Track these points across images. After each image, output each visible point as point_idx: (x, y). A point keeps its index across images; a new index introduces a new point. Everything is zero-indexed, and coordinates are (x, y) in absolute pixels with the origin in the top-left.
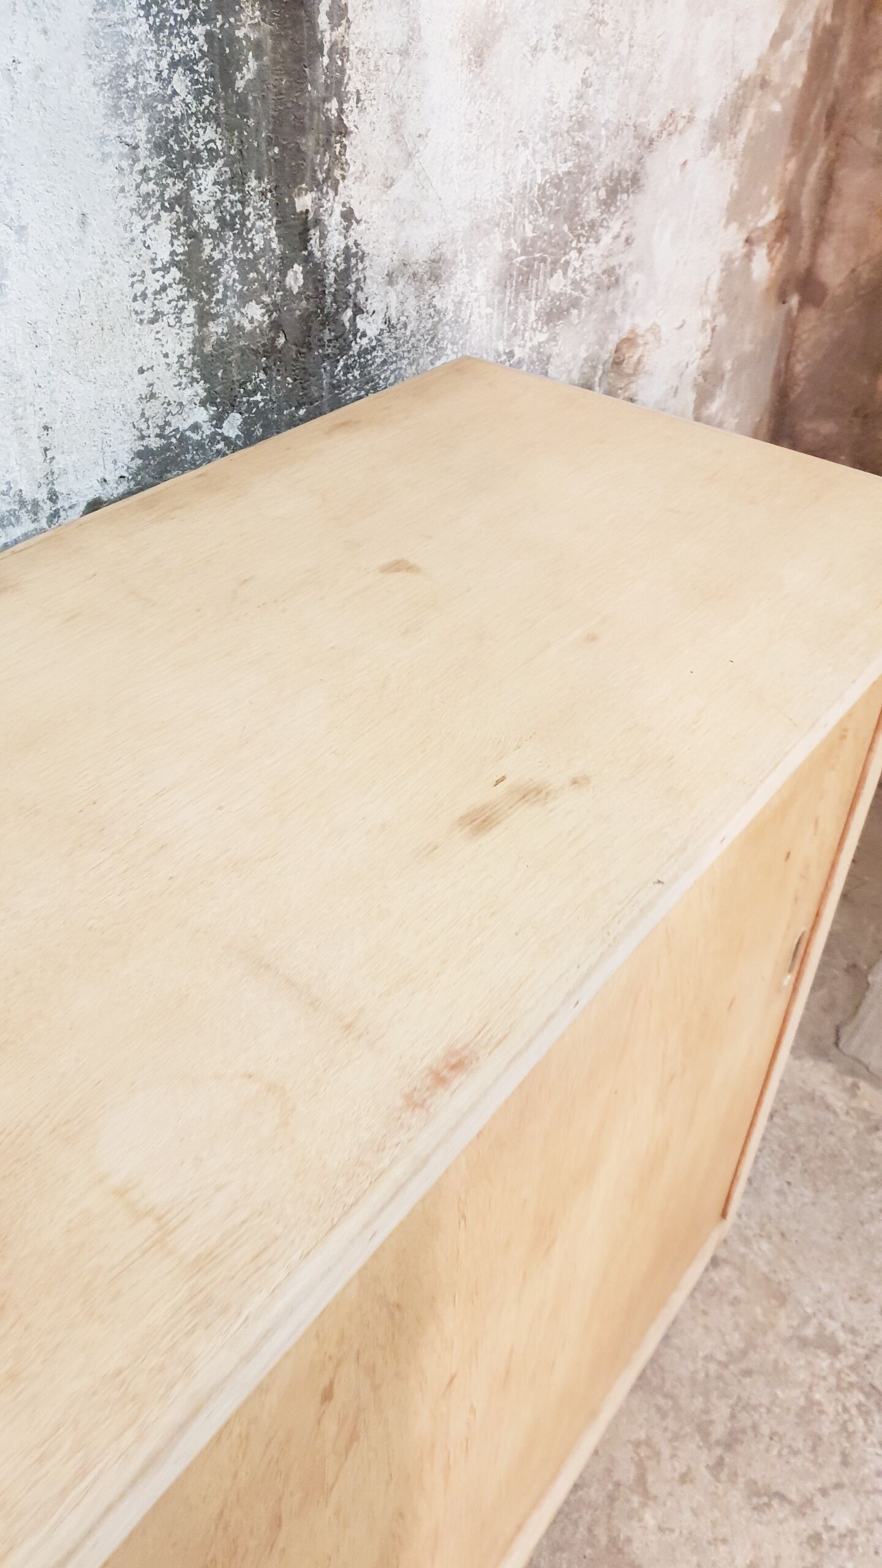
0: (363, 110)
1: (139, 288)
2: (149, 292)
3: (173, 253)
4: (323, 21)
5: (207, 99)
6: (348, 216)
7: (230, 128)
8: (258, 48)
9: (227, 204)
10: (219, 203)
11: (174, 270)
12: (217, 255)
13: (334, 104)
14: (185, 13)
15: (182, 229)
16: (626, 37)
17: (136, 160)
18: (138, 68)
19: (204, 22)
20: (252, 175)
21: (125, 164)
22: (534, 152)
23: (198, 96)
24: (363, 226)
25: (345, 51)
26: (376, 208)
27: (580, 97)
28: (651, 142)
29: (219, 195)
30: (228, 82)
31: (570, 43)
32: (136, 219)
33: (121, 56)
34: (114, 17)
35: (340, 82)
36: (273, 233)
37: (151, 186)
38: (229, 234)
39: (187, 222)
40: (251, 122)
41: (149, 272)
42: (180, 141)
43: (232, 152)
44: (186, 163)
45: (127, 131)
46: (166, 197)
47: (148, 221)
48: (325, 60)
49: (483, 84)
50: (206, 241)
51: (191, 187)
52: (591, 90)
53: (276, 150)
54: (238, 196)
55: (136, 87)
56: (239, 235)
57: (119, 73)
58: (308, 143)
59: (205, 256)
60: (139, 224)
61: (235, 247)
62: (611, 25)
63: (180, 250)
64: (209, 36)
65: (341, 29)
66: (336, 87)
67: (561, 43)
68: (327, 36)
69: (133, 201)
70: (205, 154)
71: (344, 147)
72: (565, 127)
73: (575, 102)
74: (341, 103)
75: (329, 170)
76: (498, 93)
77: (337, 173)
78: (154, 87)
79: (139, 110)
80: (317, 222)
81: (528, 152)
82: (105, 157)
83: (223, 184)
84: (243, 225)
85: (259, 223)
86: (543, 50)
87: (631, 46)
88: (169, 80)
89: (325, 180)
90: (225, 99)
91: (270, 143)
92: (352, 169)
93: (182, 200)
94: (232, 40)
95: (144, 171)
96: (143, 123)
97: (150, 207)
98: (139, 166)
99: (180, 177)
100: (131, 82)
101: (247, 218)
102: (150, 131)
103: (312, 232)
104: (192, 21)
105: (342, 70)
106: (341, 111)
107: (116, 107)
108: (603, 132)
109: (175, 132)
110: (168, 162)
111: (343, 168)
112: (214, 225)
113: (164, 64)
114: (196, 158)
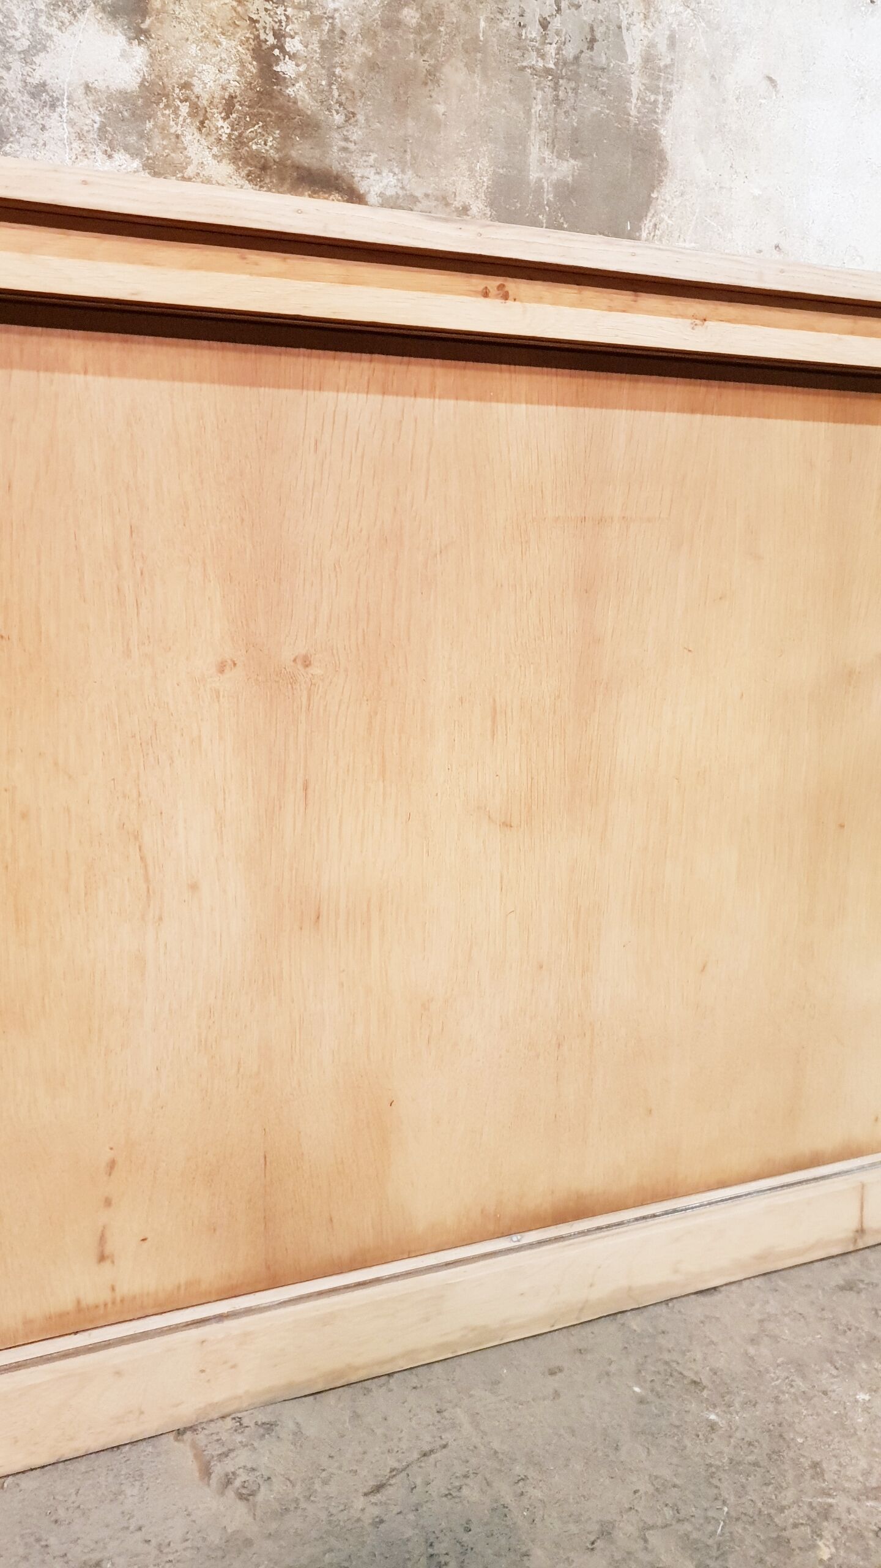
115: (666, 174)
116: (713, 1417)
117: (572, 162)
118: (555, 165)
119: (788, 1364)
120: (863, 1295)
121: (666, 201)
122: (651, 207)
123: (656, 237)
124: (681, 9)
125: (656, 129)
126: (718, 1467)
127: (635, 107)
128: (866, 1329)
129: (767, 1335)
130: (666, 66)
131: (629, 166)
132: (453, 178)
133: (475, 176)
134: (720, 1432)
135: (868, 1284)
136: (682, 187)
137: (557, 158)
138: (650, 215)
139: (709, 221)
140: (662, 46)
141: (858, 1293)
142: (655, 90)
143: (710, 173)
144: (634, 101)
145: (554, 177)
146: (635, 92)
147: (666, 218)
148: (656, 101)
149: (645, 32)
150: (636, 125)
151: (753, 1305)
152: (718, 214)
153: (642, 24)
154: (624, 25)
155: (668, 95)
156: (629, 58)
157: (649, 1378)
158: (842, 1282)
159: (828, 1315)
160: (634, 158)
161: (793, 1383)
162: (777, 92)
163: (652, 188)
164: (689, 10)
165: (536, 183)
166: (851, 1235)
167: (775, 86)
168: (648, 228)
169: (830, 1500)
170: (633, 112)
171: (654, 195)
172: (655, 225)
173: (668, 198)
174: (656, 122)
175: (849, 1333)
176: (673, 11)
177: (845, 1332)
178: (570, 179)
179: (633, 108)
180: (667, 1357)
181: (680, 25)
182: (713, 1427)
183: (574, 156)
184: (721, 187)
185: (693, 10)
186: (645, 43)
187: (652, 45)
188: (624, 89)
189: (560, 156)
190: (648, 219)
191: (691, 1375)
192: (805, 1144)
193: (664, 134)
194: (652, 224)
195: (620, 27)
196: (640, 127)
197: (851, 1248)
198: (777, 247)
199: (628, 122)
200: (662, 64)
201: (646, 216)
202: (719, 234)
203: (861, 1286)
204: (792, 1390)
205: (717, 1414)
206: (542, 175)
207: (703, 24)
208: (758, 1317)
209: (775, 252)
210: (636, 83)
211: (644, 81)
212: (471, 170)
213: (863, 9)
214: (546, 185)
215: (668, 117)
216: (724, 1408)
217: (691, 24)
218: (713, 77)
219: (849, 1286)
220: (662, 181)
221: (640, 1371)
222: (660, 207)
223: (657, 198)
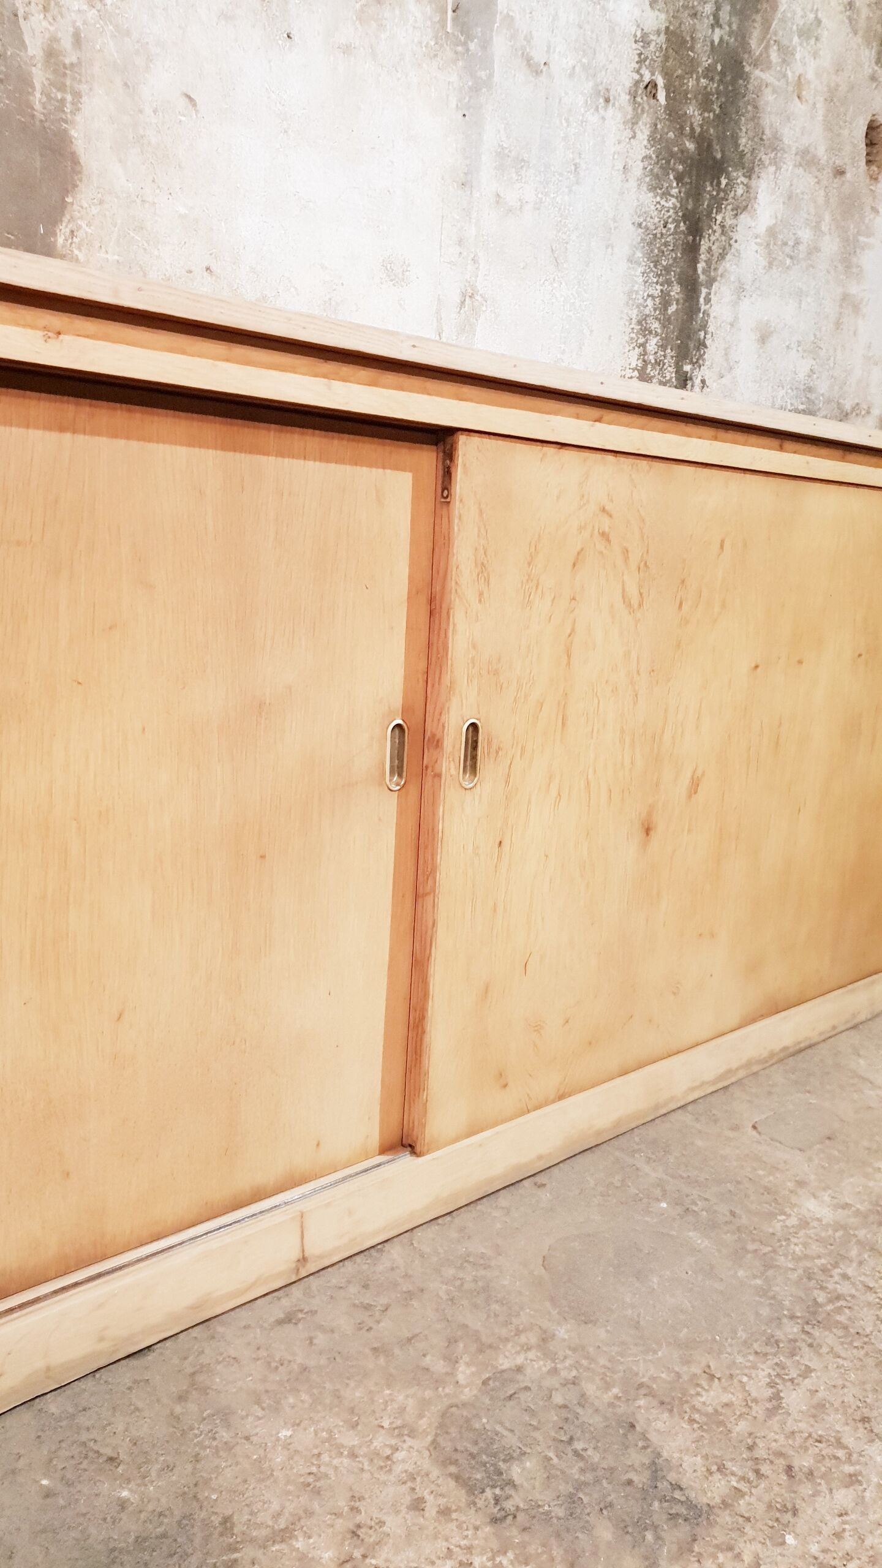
0: (713, 340)
1: (623, 373)
2: (627, 376)
3: (637, 365)
4: (702, 300)
5: (658, 312)
6: (703, 382)
7: (664, 327)
8: (677, 301)
9: (658, 354)
10: (656, 353)
11: (636, 371)
12: (652, 374)
13: (702, 334)
14: (655, 280)
15: (642, 357)
16: (832, 358)
17: (631, 324)
18: (637, 293)
19: (661, 285)
20: (669, 347)
21: (627, 324)
22: (787, 393)
23: (655, 310)
24: (708, 390)
25: (708, 315)
26: (715, 384)
27: (809, 376)
28: (847, 414)
29: (656, 350)
30: (666, 309)
31: (805, 351)
32: (627, 345)
33: (633, 286)
34: (633, 273)
35: (706, 326)
36: (674, 375)
37: (633, 335)
38: (658, 368)
39: (644, 355)
40: (672, 327)
41: (628, 368)
42: (646, 323)
43: (663, 335)
44: (647, 332)
45: (630, 312)
46: (638, 342)
47: (631, 348)
48: (701, 315)
49: (764, 352)
50: (649, 366)
51: (647, 342)
52: (815, 376)
53: (679, 342)
54: (663, 353)
55: (635, 299)
56: (661, 369)
57: (631, 292)
58: (691, 345)
59: (648, 371)
60: (628, 348)
61: (659, 374)
62: (824, 350)
63: (640, 365)
64: (662, 291)
65: (708, 306)
66: (704, 327)
67: (800, 349)
68: (703, 308)
69: (627, 338)
70: (654, 332)
71: (705, 352)
72: (802, 387)
73: (807, 378)
74: (705, 334)
75: (698, 359)
76: (771, 359)
77: (701, 362)
78: (641, 301)
79: (635, 307)
80: (691, 379)
81: (784, 391)
82: (622, 318)
83: (659, 346)
84: (663, 367)
85: (669, 368)
86: (792, 349)
87: (835, 364)
88: (646, 300)
89: (696, 362)
90: (664, 315)
91: (677, 339)
92: (707, 363)
93: (643, 345)
94: (669, 295)
95: (633, 329)
96: (635, 311)
97: (632, 343)
98: (632, 326)
99: (644, 336)
100: (634, 297)
101: (664, 364)
102: (637, 315)
103: (688, 382)
104: (657, 283)
105: (707, 322)
106: (705, 338)
107: (628, 303)
108: (821, 398)
109: (645, 319)
110: (641, 329)
111: (704, 360)
112: (653, 361)
113: (646, 294)
114: (650, 332)
115: (81, 181)
116: (125, 1494)
119: (213, 1416)
120: (300, 1326)
121: (82, 207)
122: (66, 212)
123: (73, 245)
124: (85, 7)
125: (65, 130)
126: (121, 1551)
127: (40, 102)
128: (299, 1360)
129: (196, 1389)
130: (72, 64)
131: (38, 164)
134: (131, 1509)
135: (307, 1313)
136: (100, 195)
138: (65, 220)
139: (132, 234)
140: (66, 43)
141: (296, 1324)
142: (62, 88)
143: (130, 185)
144: (38, 95)
146: (38, 87)
147: (84, 226)
148: (63, 101)
149: (45, 24)
150: (41, 121)
151: (186, 1358)
152: (142, 228)
153: (42, 16)
154: (21, 13)
155: (77, 95)
156: (29, 49)
157: (60, 1467)
158: (282, 1316)
159: (263, 1353)
160: (42, 156)
161: (217, 1435)
162: (197, 111)
163: (66, 192)
164: (94, 11)
166: (294, 1265)
167: (195, 105)
168: (64, 234)
169: (236, 1555)
170: (38, 106)
171: (69, 200)
172: (72, 232)
173: (85, 205)
174: (66, 122)
175: (281, 1368)
176: (77, 8)
177: (277, 1368)
179: (37, 103)
180: (84, 1436)
181: (85, 23)
182: (123, 1505)
184: (143, 201)
185: (99, 11)
186: (47, 35)
187: (54, 39)
188: (25, 82)
190: (64, 224)
191: (108, 1452)
192: (244, 1180)
193: (76, 135)
194: (68, 230)
195: (16, 15)
196: (47, 124)
197: (294, 1279)
198: (208, 269)
199: (33, 116)
200: (67, 61)
201: (61, 221)
202: (145, 249)
203: (300, 1315)
204: (215, 1443)
205: (131, 1490)
207: (111, 27)
208: (190, 1370)
209: (205, 274)
210: (39, 77)
211: (47, 76)
213: (280, 42)
215: (78, 118)
216: (139, 1481)
217: (98, 26)
218: (126, 84)
219: (289, 1319)
220: (75, 186)
221: (51, 1460)
222: (76, 213)
223: (72, 204)
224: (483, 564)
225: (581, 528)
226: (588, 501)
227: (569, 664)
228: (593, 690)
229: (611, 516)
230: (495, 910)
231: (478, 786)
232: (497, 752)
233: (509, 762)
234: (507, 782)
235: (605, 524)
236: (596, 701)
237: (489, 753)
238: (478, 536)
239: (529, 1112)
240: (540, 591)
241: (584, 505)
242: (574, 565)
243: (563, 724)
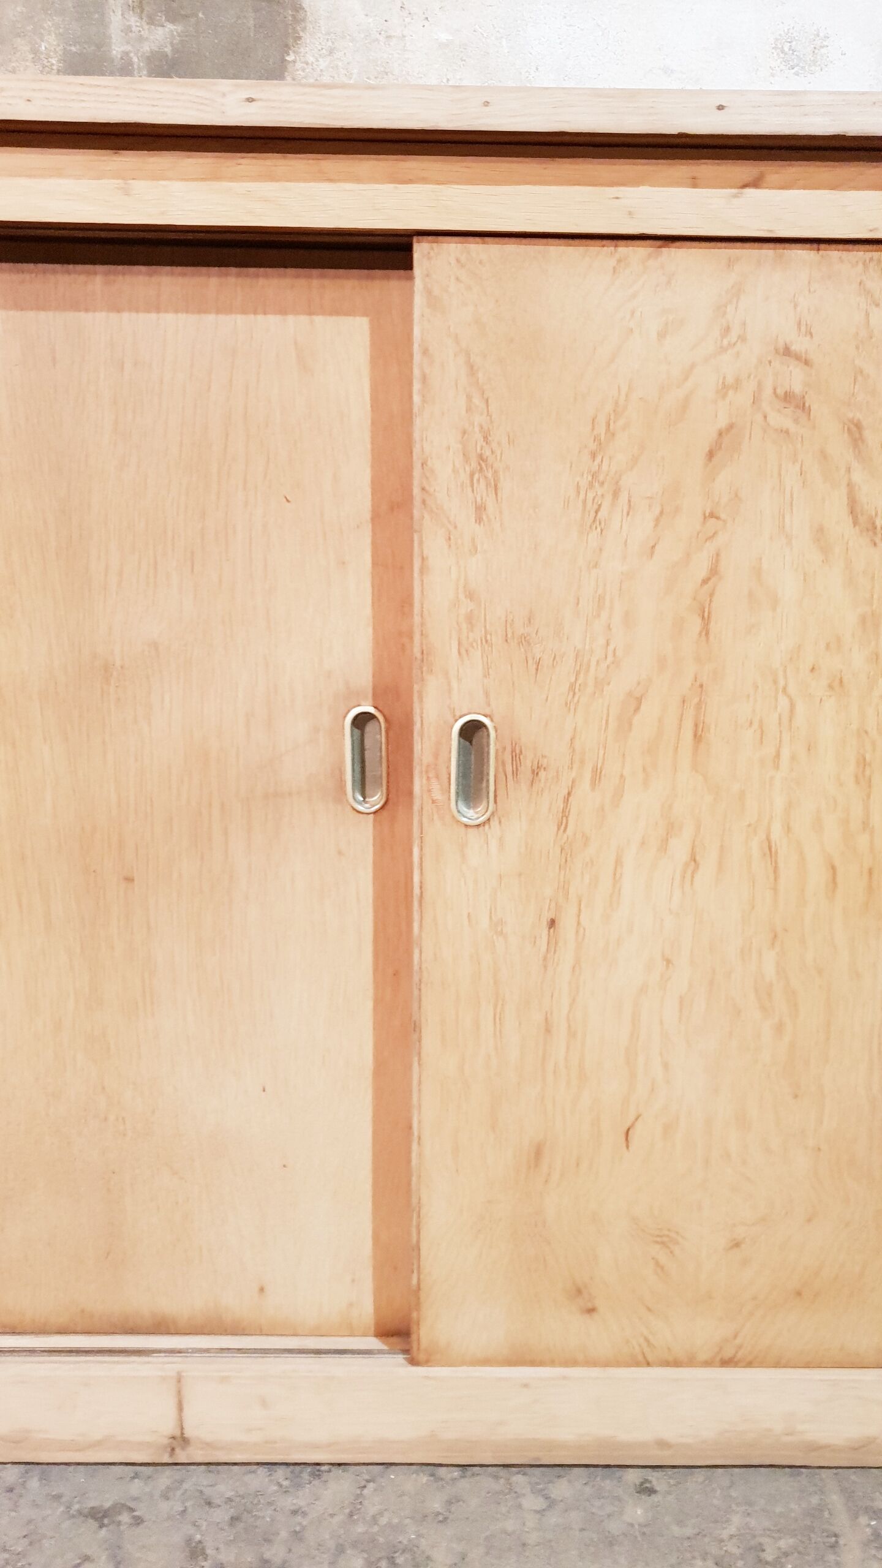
115: (305, 28)
117: (170, 26)
118: (145, 33)
121: (307, 64)
122: (286, 74)
131: (251, 22)
132: (13, 64)
133: (40, 59)
136: (330, 43)
137: (148, 24)
143: (371, 20)
145: (146, 48)
163: (286, 48)
165: (122, 58)
171: (288, 57)
173: (311, 59)
178: (168, 50)
183: (172, 19)
184: (389, 37)
189: (151, 21)
206: (128, 48)
212: (35, 51)
214: (135, 60)
220: (300, 38)
222: (300, 72)
223: (294, 62)
224: (481, 457)
225: (724, 389)
226: (742, 338)
227: (706, 631)
228: (775, 682)
229: (807, 363)
230: (548, 1031)
231: (494, 823)
232: (535, 773)
233: (565, 792)
234: (562, 823)
235: (795, 378)
236: (783, 702)
237: (515, 773)
238: (469, 410)
239: (648, 1364)
240: (623, 498)
241: (732, 345)
242: (711, 455)
243: (697, 738)
